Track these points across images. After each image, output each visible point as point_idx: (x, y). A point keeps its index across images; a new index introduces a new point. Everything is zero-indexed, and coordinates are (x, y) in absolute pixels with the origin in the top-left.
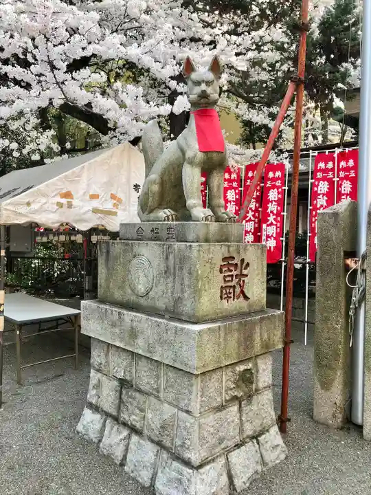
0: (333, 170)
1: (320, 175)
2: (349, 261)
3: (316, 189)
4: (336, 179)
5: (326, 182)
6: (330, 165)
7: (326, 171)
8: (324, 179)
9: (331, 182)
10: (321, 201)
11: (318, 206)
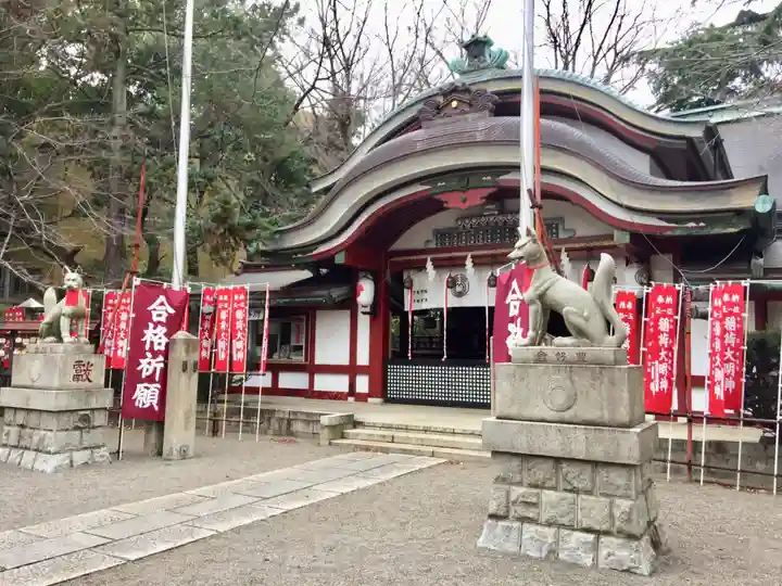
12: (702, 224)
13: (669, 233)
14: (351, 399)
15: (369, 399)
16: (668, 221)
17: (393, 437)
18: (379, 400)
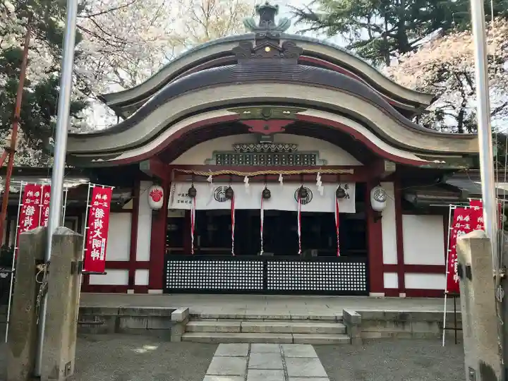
0: (39, 198)
1: (28, 201)
2: (39, 267)
3: (24, 212)
4: (41, 206)
5: (33, 207)
6: (37, 194)
7: (34, 198)
8: (32, 204)
9: (37, 207)
10: (28, 221)
11: (25, 225)
12: (443, 162)
13: (422, 166)
14: (131, 292)
15: (150, 291)
16: (422, 158)
17: (241, 328)
18: (160, 291)
